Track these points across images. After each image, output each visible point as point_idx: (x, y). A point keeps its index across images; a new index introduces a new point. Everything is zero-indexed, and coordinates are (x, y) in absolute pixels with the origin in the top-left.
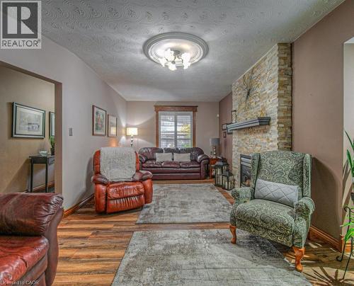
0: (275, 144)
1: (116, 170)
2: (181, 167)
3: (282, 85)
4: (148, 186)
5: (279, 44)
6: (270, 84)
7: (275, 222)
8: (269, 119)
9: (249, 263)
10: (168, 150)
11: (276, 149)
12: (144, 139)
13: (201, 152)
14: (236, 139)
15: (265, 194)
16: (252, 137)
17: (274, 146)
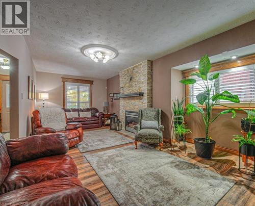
0: (146, 105)
1: (53, 124)
2: (86, 121)
3: (149, 79)
4: (80, 131)
5: (148, 60)
6: (144, 77)
7: (153, 135)
8: (143, 93)
9: (146, 153)
10: (74, 110)
11: (146, 107)
12: (54, 102)
13: (97, 111)
14: (122, 103)
15: (146, 126)
16: (133, 101)
17: (145, 106)
